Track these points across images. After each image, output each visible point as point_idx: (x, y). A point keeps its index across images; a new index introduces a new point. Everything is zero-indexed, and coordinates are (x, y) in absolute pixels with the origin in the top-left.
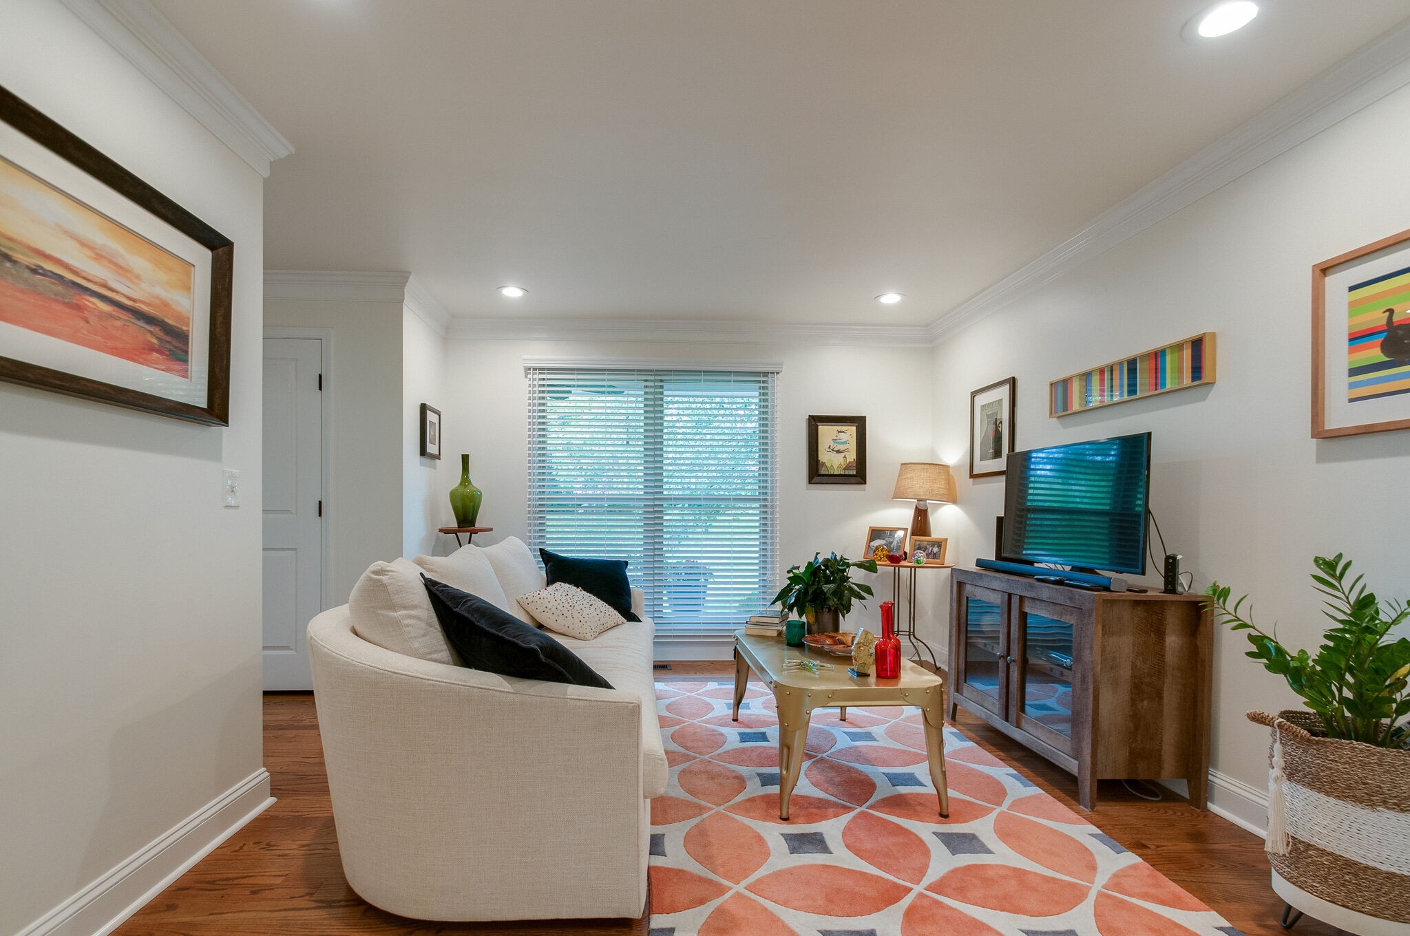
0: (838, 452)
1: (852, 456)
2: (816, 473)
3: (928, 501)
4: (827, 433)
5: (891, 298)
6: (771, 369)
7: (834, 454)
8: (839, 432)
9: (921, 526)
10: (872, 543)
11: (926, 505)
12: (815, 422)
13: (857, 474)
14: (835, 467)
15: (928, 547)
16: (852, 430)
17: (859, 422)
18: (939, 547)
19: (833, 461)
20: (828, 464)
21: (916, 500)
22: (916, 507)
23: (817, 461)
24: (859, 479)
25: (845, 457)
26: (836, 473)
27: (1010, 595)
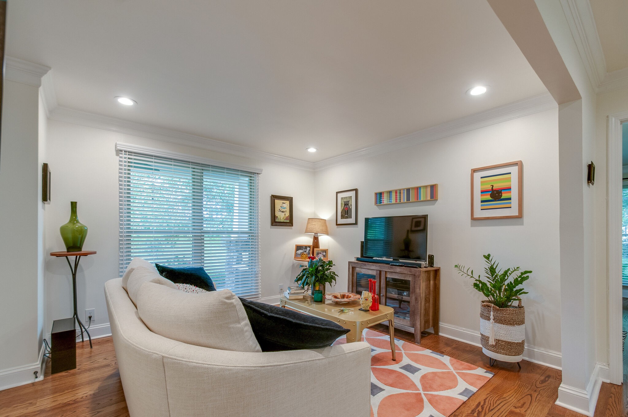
0: (283, 212)
1: (288, 214)
2: (275, 222)
3: (318, 234)
4: (278, 202)
5: (312, 150)
6: (258, 172)
7: (281, 213)
8: (284, 203)
9: (316, 244)
10: (297, 252)
11: (317, 236)
12: (274, 198)
13: (289, 222)
14: (281, 219)
15: (321, 252)
16: (288, 203)
17: (290, 200)
18: (326, 252)
19: (281, 216)
20: (279, 217)
21: (314, 234)
22: (314, 236)
23: (275, 215)
24: (290, 224)
25: (285, 214)
26: (282, 221)
27: (380, 271)
